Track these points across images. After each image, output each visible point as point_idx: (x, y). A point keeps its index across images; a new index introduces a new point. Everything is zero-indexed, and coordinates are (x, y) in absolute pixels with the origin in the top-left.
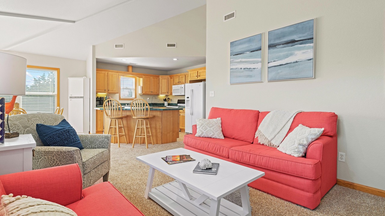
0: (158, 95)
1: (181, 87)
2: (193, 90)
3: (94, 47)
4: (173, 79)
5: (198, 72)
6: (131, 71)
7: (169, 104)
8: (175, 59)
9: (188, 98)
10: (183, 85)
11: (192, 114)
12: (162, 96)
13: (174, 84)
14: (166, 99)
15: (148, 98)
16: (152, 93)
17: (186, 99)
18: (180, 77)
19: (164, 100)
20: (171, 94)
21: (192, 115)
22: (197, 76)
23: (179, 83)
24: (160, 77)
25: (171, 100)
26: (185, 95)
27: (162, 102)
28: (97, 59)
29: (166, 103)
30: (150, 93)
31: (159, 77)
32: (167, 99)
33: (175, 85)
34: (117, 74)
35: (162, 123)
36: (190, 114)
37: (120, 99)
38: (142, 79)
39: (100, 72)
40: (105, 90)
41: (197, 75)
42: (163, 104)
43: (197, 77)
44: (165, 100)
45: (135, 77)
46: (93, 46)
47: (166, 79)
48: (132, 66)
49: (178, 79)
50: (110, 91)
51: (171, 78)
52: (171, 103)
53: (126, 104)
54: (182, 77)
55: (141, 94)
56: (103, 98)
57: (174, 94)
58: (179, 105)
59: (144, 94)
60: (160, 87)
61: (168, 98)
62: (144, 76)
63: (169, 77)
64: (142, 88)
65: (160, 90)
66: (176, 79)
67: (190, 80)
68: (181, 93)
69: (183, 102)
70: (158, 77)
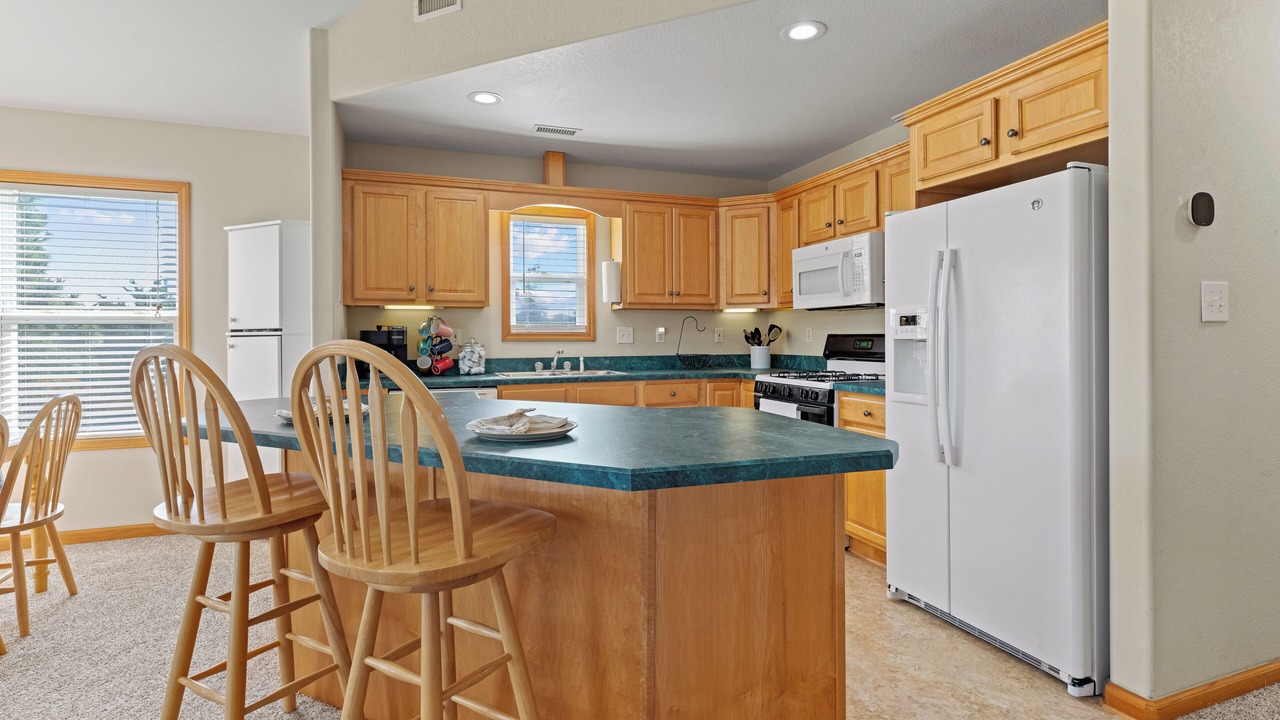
0: (713, 309)
1: (846, 255)
2: (955, 254)
3: (319, 36)
4: (793, 213)
5: (997, 102)
6: (561, 180)
7: (777, 363)
8: (804, 32)
9: (910, 320)
10: (862, 242)
11: (953, 456)
12: (738, 315)
13: (804, 238)
14: (757, 330)
15: (662, 330)
16: (676, 300)
17: (892, 330)
18: (841, 187)
19: (747, 338)
20: (787, 302)
21: (957, 462)
22: (993, 142)
23: (836, 228)
24: (722, 211)
25: (788, 335)
26: (881, 305)
27: (738, 348)
28: (338, 107)
29: (759, 356)
30: (667, 299)
31: (715, 206)
32: (764, 331)
33: (807, 244)
34: (480, 196)
35: (652, 605)
36: (931, 453)
37: (507, 335)
38: (620, 219)
39: (385, 191)
40: (412, 290)
41: (988, 134)
42: (745, 361)
43: (988, 151)
44: (754, 338)
45: (585, 216)
46: (314, 31)
47: (758, 216)
48: (564, 153)
49: (827, 204)
50: (437, 295)
51: (786, 208)
52: (787, 352)
53: (539, 365)
54: (853, 188)
55: (616, 307)
56: (402, 332)
57: (799, 303)
58: (833, 365)
59: (632, 308)
60: (723, 265)
61: (772, 327)
62: (628, 208)
63: (774, 207)
64: (623, 274)
65: (722, 278)
66: (812, 206)
67: (921, 186)
68: (847, 295)
69: (868, 347)
70: (708, 206)
